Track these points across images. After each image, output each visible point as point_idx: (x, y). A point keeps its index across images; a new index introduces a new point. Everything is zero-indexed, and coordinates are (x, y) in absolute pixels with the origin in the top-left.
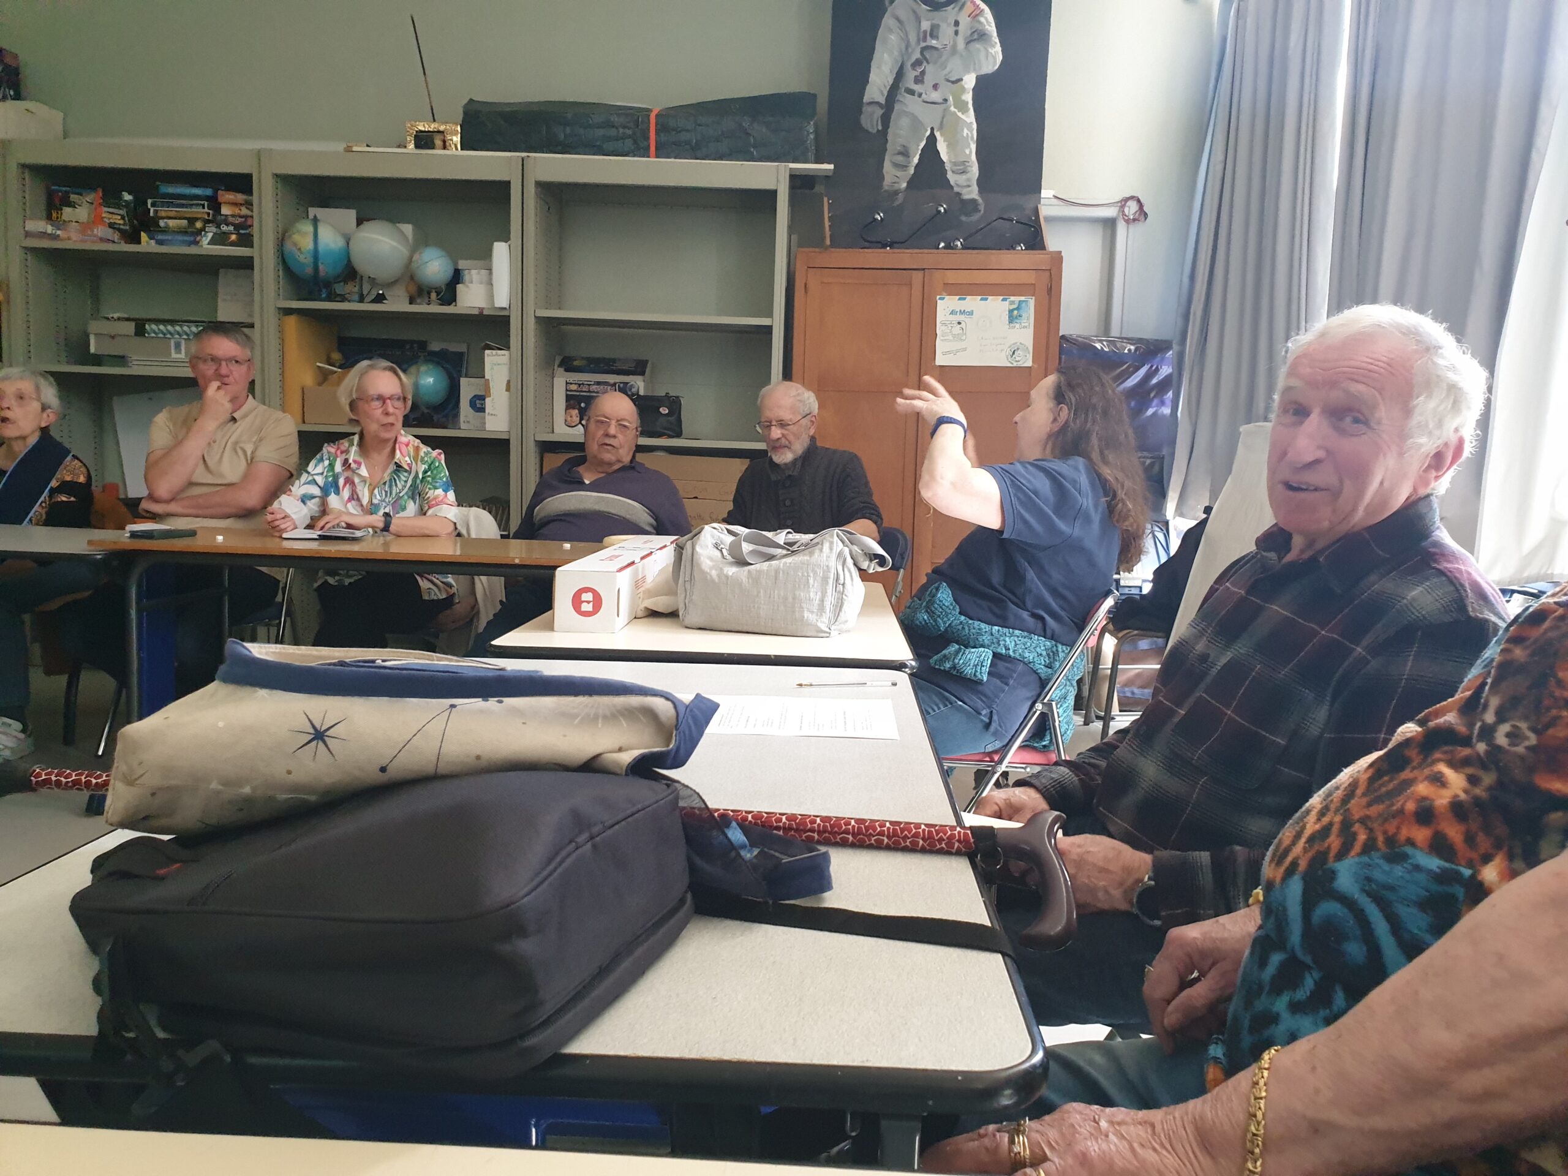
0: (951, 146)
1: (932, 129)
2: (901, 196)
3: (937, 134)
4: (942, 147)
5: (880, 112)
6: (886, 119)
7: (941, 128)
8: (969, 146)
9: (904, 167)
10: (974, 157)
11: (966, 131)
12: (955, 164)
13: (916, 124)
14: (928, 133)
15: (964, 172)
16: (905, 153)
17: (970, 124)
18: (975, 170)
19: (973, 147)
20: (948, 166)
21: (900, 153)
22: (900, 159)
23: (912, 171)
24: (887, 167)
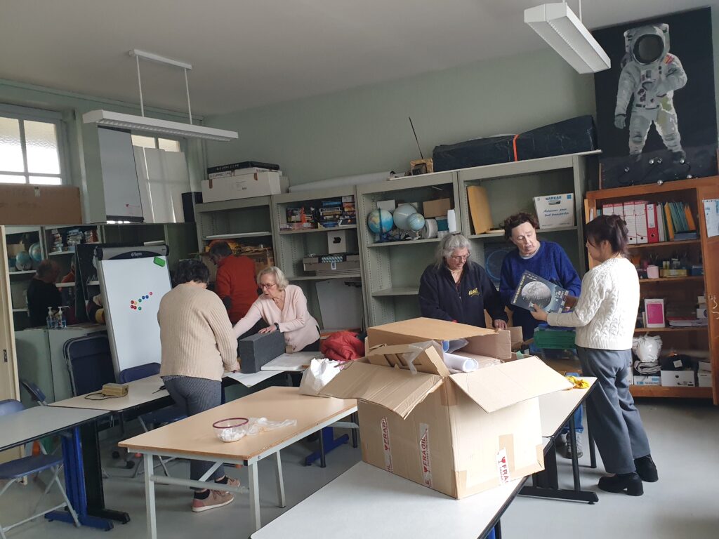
0: (663, 128)
1: (653, 122)
2: (639, 157)
3: (656, 123)
4: (659, 129)
5: (624, 118)
6: (628, 121)
7: (657, 120)
8: (673, 126)
9: (640, 142)
10: (677, 131)
11: (671, 119)
12: (667, 136)
13: (643, 120)
14: (651, 123)
15: (672, 139)
16: (640, 136)
17: (673, 116)
18: (678, 138)
19: (676, 126)
20: (663, 138)
21: (637, 136)
22: (637, 139)
23: (644, 143)
24: (631, 144)
